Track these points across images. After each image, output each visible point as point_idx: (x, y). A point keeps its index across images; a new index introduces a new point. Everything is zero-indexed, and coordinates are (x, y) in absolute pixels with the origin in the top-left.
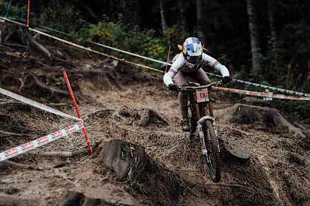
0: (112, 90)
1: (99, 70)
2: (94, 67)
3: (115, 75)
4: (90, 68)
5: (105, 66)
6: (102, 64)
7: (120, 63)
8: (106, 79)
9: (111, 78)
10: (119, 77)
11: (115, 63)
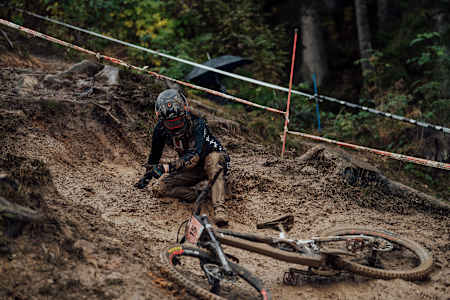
0: (113, 158)
1: (62, 95)
2: (49, 84)
3: (120, 112)
4: (36, 87)
5: (81, 82)
6: (70, 75)
7: (124, 74)
8: (92, 124)
9: (106, 121)
10: (132, 119)
11: (112, 76)
